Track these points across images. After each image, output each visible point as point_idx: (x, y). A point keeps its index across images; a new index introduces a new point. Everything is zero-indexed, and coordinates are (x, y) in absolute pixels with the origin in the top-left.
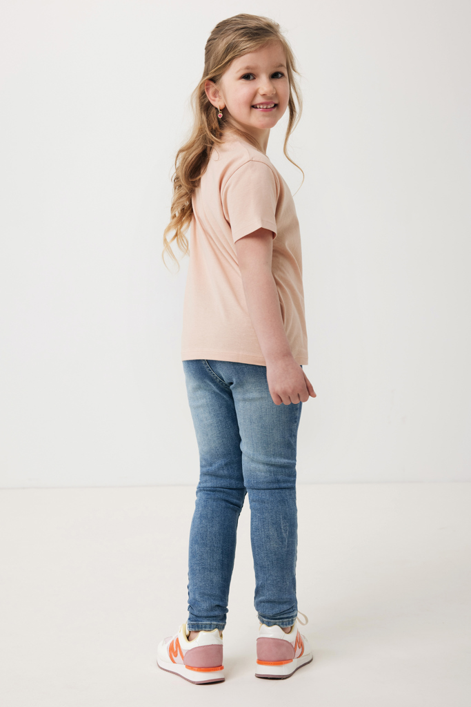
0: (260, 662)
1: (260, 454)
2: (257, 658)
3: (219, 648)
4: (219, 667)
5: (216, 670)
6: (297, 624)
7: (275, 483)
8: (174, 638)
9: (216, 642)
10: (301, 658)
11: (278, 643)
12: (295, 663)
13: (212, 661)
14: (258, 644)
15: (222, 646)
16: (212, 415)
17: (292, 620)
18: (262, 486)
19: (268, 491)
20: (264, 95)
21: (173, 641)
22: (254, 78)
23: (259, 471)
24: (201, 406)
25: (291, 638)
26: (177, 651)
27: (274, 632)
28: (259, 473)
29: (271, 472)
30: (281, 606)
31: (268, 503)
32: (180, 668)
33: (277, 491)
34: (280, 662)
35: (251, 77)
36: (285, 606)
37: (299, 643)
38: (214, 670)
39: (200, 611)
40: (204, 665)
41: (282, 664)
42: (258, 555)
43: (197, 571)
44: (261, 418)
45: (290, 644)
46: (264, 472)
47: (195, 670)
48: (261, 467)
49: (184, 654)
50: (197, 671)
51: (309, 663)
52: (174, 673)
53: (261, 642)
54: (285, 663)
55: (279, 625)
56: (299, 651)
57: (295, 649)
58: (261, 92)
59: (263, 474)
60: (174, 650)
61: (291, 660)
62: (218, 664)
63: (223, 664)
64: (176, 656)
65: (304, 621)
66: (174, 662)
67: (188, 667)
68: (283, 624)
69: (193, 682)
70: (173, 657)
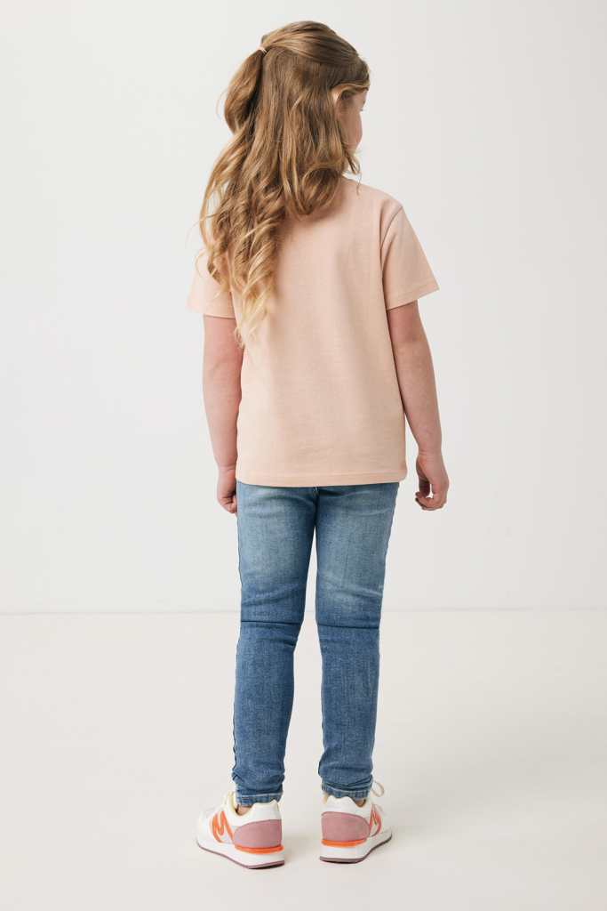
0: (326, 842)
1: (352, 582)
2: (321, 837)
3: (277, 824)
4: (278, 847)
5: (275, 851)
6: (372, 797)
7: (364, 620)
8: (217, 811)
9: (273, 817)
10: (377, 836)
11: (350, 819)
12: (370, 842)
13: (269, 841)
14: (323, 820)
15: (280, 820)
17: (367, 792)
19: (354, 630)
21: (216, 816)
23: (347, 604)
24: (277, 515)
25: (364, 812)
26: (222, 827)
27: (345, 805)
29: (360, 606)
30: (358, 774)
31: (354, 645)
32: (228, 848)
33: (365, 630)
34: (351, 842)
36: (362, 774)
37: (376, 818)
38: (272, 851)
39: (253, 783)
40: (259, 846)
41: (353, 845)
43: (251, 734)
45: (364, 819)
46: (353, 606)
47: (247, 851)
48: (350, 599)
49: (233, 832)
50: (250, 852)
51: (387, 841)
52: (220, 854)
53: (328, 817)
54: (358, 844)
55: (352, 798)
56: (375, 827)
57: (370, 826)
60: (219, 826)
61: (365, 839)
62: (278, 844)
63: (283, 843)
64: (222, 833)
65: (379, 792)
66: (220, 841)
67: (239, 847)
68: (356, 796)
69: (246, 867)
70: (218, 835)
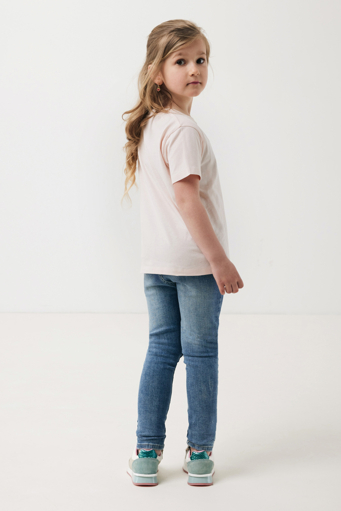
16: (160, 301)
18: (197, 355)
20: (193, 75)
22: (185, 63)
28: (194, 345)
35: (183, 63)
42: (193, 402)
44: (196, 309)
58: (191, 73)
59: (197, 346)
